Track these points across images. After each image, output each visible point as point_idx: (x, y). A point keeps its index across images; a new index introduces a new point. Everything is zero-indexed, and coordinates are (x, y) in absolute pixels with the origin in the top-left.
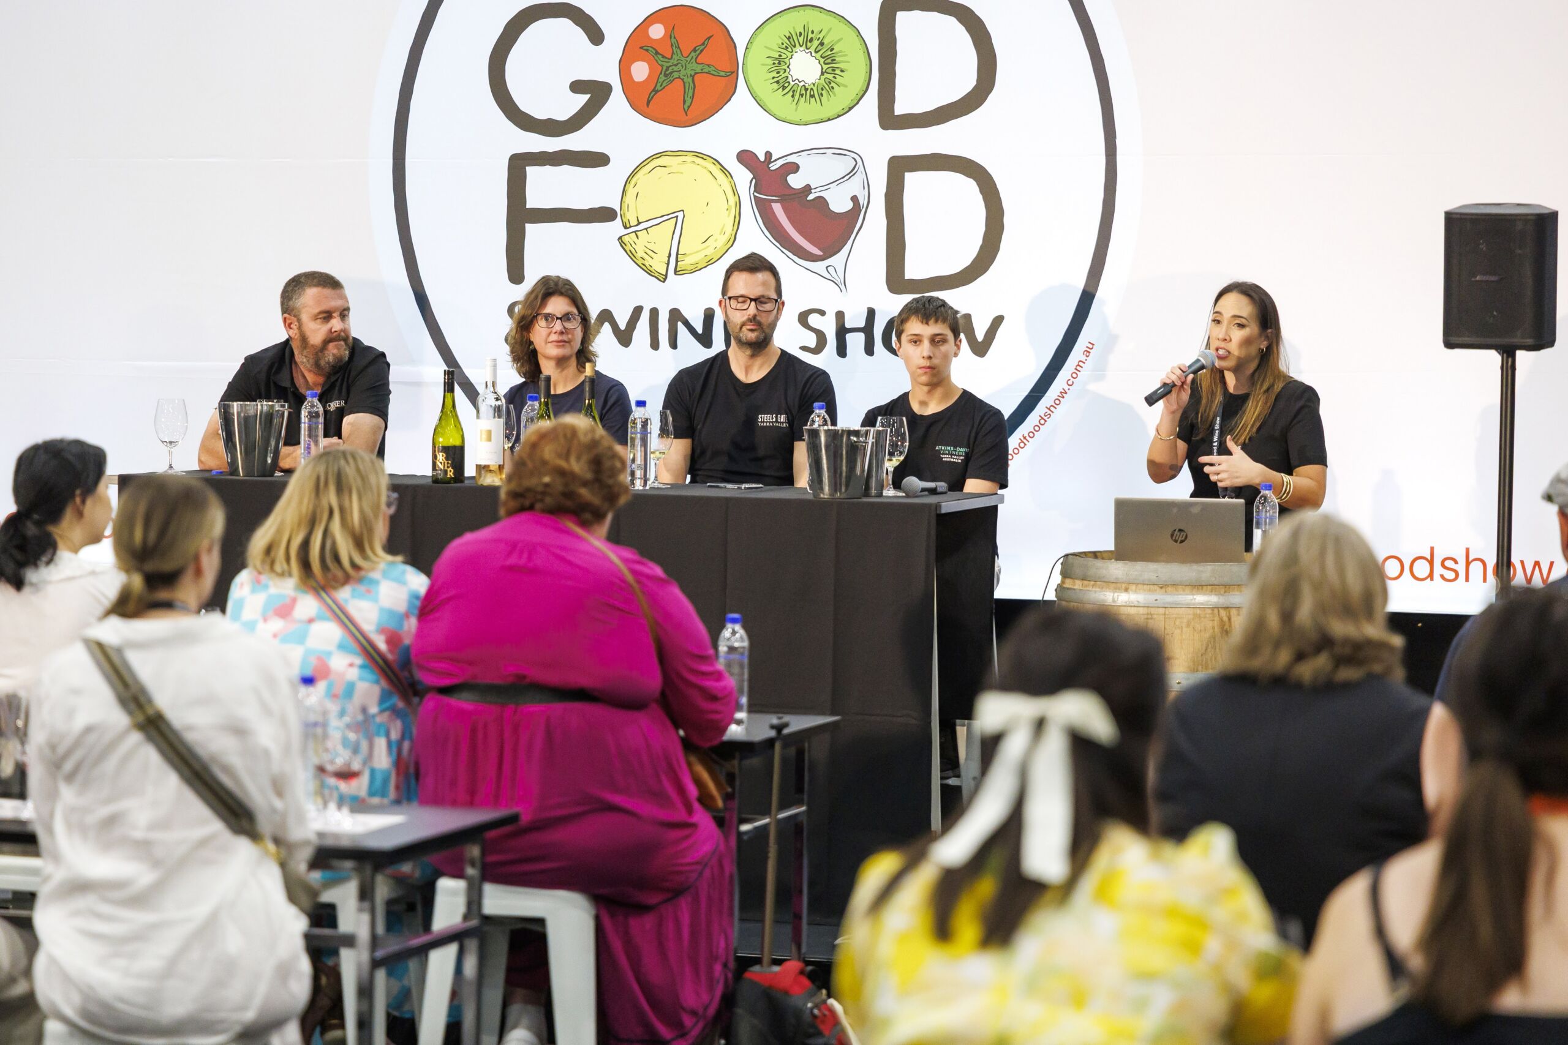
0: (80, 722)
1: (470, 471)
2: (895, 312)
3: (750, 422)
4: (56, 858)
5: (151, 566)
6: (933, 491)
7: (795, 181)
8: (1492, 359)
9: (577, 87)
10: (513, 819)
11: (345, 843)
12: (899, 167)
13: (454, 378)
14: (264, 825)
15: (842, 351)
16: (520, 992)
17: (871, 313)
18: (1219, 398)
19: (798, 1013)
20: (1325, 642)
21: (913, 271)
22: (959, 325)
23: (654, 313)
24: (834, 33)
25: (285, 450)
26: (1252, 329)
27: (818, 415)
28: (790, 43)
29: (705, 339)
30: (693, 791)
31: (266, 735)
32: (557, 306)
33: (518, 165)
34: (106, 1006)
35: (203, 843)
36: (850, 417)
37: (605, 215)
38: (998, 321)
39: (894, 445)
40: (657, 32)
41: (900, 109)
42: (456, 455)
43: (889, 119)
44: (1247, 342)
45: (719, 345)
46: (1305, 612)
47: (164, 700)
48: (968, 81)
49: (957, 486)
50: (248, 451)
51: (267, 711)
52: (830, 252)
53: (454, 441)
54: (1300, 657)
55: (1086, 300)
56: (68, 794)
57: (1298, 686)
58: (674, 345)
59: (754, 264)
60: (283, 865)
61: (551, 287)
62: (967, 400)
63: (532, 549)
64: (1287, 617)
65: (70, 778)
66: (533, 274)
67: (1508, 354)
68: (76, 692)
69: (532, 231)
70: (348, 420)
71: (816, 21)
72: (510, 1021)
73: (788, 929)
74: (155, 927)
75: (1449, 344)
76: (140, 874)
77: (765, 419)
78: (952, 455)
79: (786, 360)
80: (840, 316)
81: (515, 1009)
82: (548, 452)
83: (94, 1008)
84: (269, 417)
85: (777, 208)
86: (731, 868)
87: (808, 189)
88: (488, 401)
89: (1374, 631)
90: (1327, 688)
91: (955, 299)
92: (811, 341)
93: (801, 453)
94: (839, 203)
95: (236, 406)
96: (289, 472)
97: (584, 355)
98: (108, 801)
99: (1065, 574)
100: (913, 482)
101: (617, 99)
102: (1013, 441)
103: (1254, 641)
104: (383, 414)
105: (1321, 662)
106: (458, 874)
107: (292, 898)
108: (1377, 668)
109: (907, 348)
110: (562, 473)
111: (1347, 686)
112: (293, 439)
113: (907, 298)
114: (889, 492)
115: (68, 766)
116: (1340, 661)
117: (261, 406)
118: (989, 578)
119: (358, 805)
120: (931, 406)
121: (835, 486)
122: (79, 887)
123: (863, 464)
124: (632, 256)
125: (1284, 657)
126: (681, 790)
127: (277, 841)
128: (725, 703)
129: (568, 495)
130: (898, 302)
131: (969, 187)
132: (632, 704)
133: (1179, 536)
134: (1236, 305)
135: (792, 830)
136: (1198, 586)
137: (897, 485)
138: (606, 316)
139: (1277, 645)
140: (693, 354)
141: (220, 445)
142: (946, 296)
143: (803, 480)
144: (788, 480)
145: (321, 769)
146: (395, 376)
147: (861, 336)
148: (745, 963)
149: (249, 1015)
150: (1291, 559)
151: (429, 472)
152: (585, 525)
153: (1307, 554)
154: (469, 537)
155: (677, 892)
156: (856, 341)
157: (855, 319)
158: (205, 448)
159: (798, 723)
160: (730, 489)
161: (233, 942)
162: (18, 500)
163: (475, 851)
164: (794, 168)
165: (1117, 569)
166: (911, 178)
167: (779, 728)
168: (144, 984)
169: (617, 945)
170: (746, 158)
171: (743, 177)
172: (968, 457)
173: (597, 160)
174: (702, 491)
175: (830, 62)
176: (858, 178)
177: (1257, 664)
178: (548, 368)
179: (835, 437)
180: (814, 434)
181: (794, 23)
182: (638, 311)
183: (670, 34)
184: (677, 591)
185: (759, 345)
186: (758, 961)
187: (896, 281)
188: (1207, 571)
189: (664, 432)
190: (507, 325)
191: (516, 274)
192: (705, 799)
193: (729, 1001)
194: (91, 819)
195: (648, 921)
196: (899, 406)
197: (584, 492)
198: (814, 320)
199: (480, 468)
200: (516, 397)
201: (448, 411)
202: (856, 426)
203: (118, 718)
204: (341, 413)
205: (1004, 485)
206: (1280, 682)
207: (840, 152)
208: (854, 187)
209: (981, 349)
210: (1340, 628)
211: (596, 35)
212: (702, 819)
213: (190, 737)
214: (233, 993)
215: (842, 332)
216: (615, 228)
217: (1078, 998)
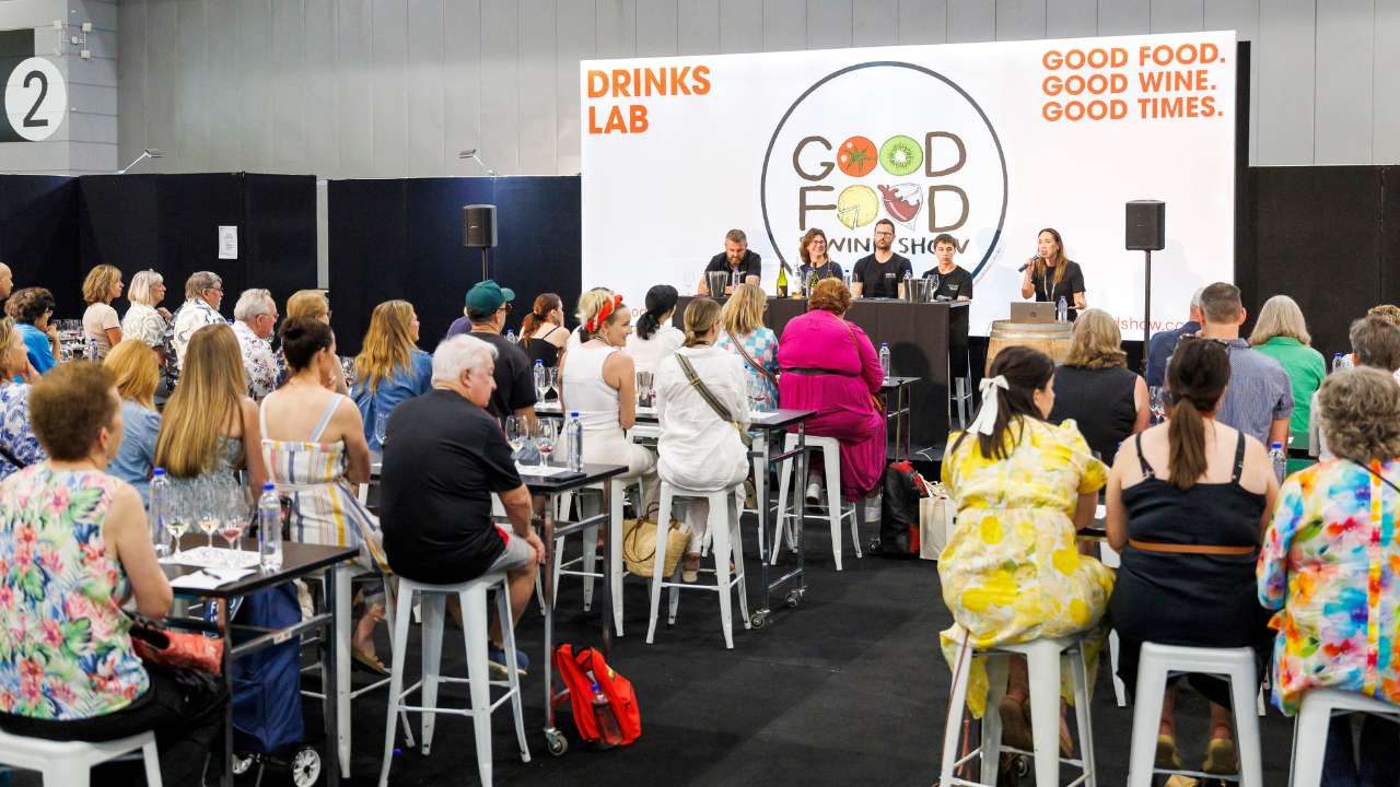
0: (673, 382)
1: (789, 294)
2: (934, 238)
3: (883, 276)
4: (665, 427)
5: (696, 329)
6: (947, 300)
7: (897, 195)
8: (1142, 253)
9: (823, 164)
10: (815, 413)
11: (759, 422)
12: (933, 190)
13: (784, 265)
14: (734, 417)
15: (914, 252)
16: (813, 472)
17: (924, 240)
18: (1044, 269)
19: (908, 479)
20: (1100, 354)
21: (938, 224)
22: (955, 243)
23: (849, 241)
24: (909, 144)
25: (727, 287)
26: (1053, 242)
27: (907, 276)
28: (895, 148)
29: (867, 249)
30: (873, 404)
31: (735, 388)
32: (818, 238)
33: (803, 191)
34: (680, 476)
35: (714, 423)
36: (918, 274)
37: (832, 207)
38: (967, 242)
39: (934, 285)
40: (850, 145)
41: (933, 170)
42: (785, 289)
43: (929, 173)
44: (1053, 247)
45: (871, 251)
46: (1092, 345)
47: (701, 375)
48: (956, 160)
49: (955, 298)
50: (714, 289)
51: (736, 380)
52: (909, 219)
53: (784, 284)
54: (1091, 359)
55: (998, 233)
56: (669, 406)
57: (1091, 369)
58: (856, 250)
59: (885, 222)
60: (740, 430)
61: (815, 232)
62: (958, 268)
63: (817, 322)
64: (1086, 346)
65: (670, 400)
66: (809, 226)
67: (1148, 251)
68: (673, 372)
69: (808, 213)
70: (748, 277)
71: (903, 141)
72: (810, 481)
73: (903, 449)
74: (699, 450)
75: (1128, 249)
76: (694, 434)
77: (888, 275)
78: (954, 288)
79: (895, 257)
80: (913, 240)
81: (812, 477)
82: (825, 289)
83: (680, 479)
84: (722, 277)
85: (891, 204)
86: (885, 429)
87: (901, 198)
88: (795, 271)
89: (1117, 350)
90: (1101, 369)
91: (953, 234)
92: (903, 249)
93: (901, 287)
94: (913, 202)
95: (711, 273)
96: (730, 295)
97: (825, 255)
98: (682, 409)
99: (993, 327)
100: (940, 297)
101: (837, 169)
102: (974, 281)
103: (1074, 355)
104: (759, 275)
105: (1099, 361)
106: (796, 432)
107: (743, 442)
108: (1118, 363)
109: (939, 252)
110: (829, 296)
111: (1108, 368)
112: (730, 284)
113: (936, 235)
114: (932, 300)
115: (669, 397)
116: (1105, 360)
117: (718, 273)
118: (966, 329)
119: (762, 409)
120: (946, 271)
121: (914, 298)
122: (673, 437)
123: (924, 291)
124: (841, 220)
125: (1086, 359)
126: (870, 405)
127: (738, 422)
128: (880, 375)
129: (831, 304)
130: (934, 236)
131: (957, 196)
132: (852, 375)
133: (1033, 314)
134: (1048, 236)
135: (905, 416)
136: (1040, 332)
137: (935, 298)
138: (833, 241)
139: (1083, 355)
140: (862, 254)
141: (705, 286)
142: (951, 233)
143: (902, 295)
144: (896, 295)
145: (751, 397)
146: (763, 262)
147: (920, 247)
148: (890, 461)
149: (729, 481)
150: (1087, 326)
151: (775, 294)
152: (837, 314)
153: (1093, 324)
154: (796, 318)
155: (868, 438)
156: (918, 249)
157: (918, 241)
158: (700, 286)
159: (907, 380)
160: (878, 300)
161: (724, 456)
162: (648, 305)
163: (802, 424)
164: (897, 191)
165: (1011, 326)
166: (937, 193)
167: (901, 382)
168: (693, 469)
169: (847, 455)
170: (880, 187)
171: (880, 194)
172: (959, 288)
173: (830, 189)
174: (868, 300)
175: (909, 154)
176: (919, 194)
177: (1076, 362)
178: (813, 259)
179: (914, 282)
180: (907, 281)
181: (896, 142)
182: (844, 240)
183: (854, 146)
184: (867, 337)
185: (886, 248)
186: (894, 460)
187: (932, 228)
188: (1043, 326)
189: (854, 280)
190: (799, 245)
191: (802, 227)
192: (876, 407)
193: (885, 474)
194: (677, 414)
195: (858, 447)
196: (935, 271)
197: (837, 303)
198: (903, 242)
199: (794, 294)
200: (803, 268)
201: (782, 274)
202: (920, 278)
203: (685, 381)
204: (745, 275)
205: (971, 298)
206: (1084, 367)
207: (913, 185)
208: (918, 197)
209: (962, 251)
210: (1105, 349)
211: (829, 147)
212: (875, 413)
213: (710, 388)
214: (724, 474)
215: (914, 245)
216: (836, 211)
217: (1028, 478)
